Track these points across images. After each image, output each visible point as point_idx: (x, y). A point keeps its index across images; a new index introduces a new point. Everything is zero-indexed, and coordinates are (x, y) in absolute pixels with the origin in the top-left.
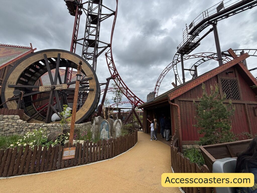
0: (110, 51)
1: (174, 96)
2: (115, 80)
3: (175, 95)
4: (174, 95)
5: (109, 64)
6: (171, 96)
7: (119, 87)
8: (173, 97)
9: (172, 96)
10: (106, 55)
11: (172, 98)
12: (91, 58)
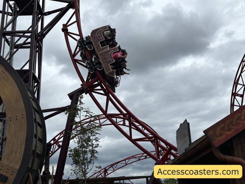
0: (74, 19)
1: (228, 133)
2: (93, 93)
3: (229, 130)
4: (226, 128)
5: (73, 52)
6: (218, 133)
7: (105, 112)
8: (224, 136)
9: (221, 134)
10: (65, 29)
11: (220, 138)
12: (25, 43)
